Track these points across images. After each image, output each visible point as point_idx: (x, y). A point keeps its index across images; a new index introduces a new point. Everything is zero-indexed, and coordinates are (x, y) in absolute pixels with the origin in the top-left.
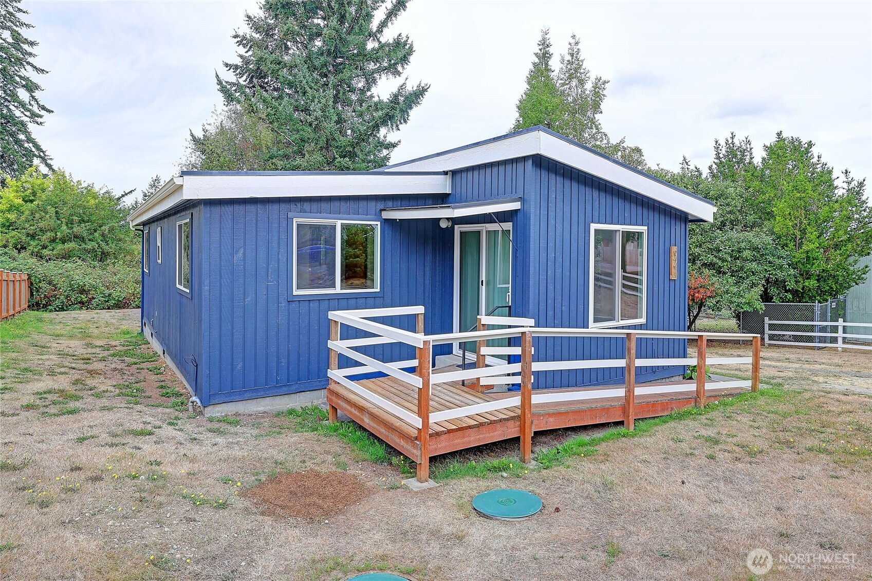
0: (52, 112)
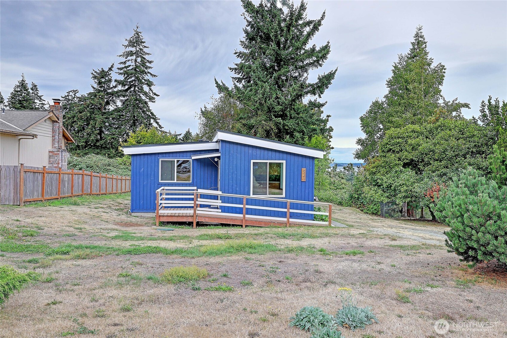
0: (159, 95)
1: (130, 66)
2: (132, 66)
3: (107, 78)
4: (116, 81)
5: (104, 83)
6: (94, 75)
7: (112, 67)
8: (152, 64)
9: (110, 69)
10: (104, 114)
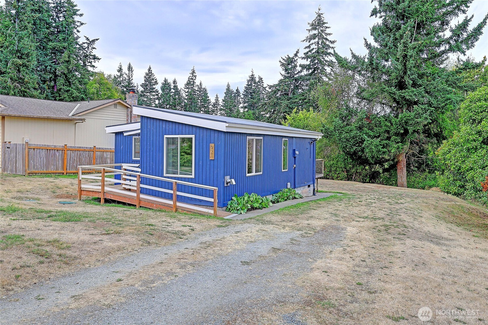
1: (313, 49)
2: (315, 49)
3: (293, 64)
4: (300, 66)
5: (291, 69)
6: (282, 62)
7: (297, 52)
8: (335, 43)
9: (296, 55)
10: (290, 99)
